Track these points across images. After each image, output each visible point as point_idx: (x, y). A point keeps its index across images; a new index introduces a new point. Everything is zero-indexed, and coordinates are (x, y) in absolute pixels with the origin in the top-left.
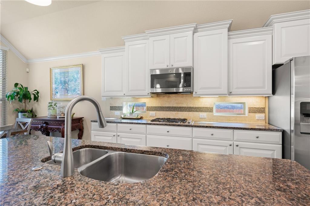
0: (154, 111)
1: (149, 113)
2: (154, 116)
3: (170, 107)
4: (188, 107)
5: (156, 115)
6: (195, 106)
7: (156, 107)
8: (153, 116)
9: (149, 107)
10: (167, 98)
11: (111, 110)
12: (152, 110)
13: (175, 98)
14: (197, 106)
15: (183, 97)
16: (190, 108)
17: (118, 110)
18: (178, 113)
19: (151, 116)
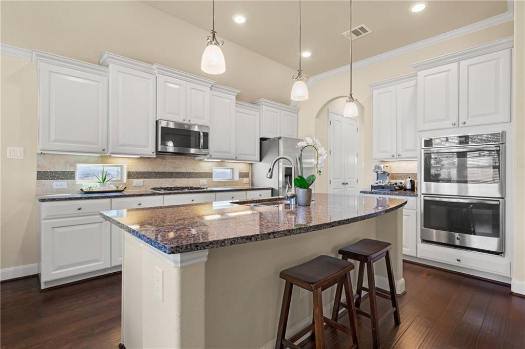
0: (141, 178)
1: (133, 182)
2: (141, 186)
3: (165, 172)
4: (187, 173)
5: (145, 184)
6: (195, 172)
7: (143, 173)
8: (139, 186)
9: (133, 172)
10: (160, 160)
11: (39, 178)
12: (138, 178)
13: (171, 160)
14: (197, 171)
15: (181, 160)
16: (190, 173)
17: (61, 179)
18: (175, 181)
19: (135, 186)
